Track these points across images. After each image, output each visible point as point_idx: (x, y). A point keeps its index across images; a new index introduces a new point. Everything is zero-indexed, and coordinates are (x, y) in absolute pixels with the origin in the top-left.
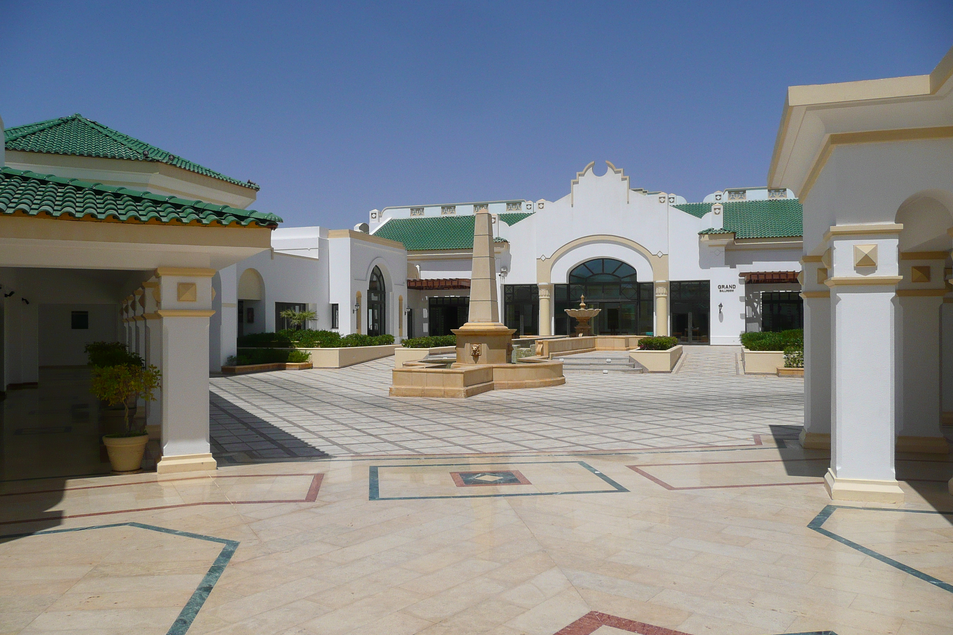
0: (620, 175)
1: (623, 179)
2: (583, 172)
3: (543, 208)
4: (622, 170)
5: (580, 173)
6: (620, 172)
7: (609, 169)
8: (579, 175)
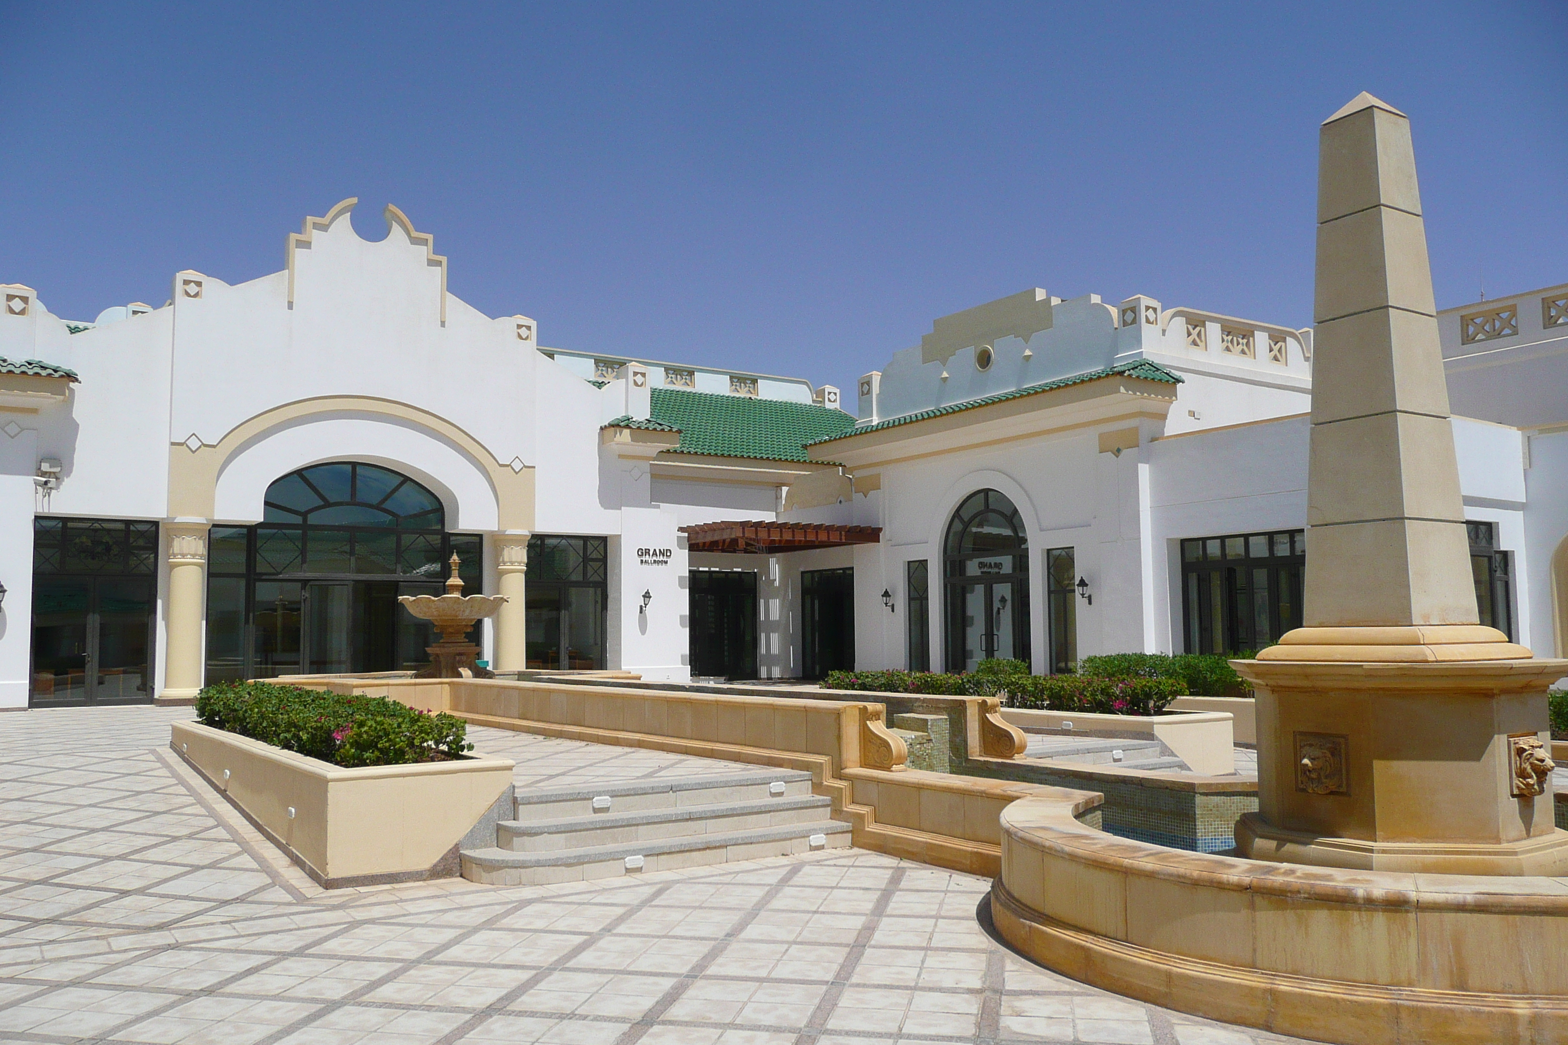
0: (424, 252)
1: (431, 263)
2: (325, 221)
3: (196, 295)
4: (430, 237)
5: (318, 220)
6: (425, 242)
7: (396, 230)
8: (316, 226)
